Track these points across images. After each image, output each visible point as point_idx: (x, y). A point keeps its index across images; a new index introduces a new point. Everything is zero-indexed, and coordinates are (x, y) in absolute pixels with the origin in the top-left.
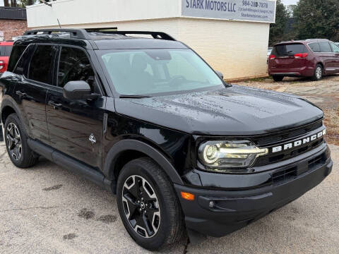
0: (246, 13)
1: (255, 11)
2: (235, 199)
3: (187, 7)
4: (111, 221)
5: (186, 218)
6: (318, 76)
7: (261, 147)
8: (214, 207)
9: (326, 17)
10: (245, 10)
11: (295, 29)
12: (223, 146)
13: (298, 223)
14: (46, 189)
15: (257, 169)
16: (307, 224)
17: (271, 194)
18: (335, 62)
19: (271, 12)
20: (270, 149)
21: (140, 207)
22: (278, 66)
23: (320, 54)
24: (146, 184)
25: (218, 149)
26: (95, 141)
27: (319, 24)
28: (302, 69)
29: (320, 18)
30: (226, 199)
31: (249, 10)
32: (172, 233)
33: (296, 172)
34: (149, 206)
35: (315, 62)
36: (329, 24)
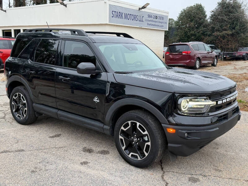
0: (150, 23)
1: (156, 22)
2: (200, 131)
3: (113, 17)
4: (106, 154)
5: (169, 145)
6: (197, 66)
7: (213, 100)
8: (188, 137)
9: (197, 28)
10: (149, 21)
11: (177, 35)
12: (191, 100)
13: (221, 150)
14: (51, 137)
15: (211, 114)
16: (226, 151)
17: (218, 128)
18: (206, 57)
19: (166, 23)
20: (217, 102)
21: (133, 141)
22: (172, 59)
23: (198, 52)
24: (140, 125)
25: (188, 102)
26: (99, 101)
27: (192, 32)
28: (188, 61)
29: (193, 28)
30: (195, 131)
31: (152, 21)
32: (159, 155)
33: (227, 116)
34: (140, 140)
35: (196, 57)
36: (199, 32)
